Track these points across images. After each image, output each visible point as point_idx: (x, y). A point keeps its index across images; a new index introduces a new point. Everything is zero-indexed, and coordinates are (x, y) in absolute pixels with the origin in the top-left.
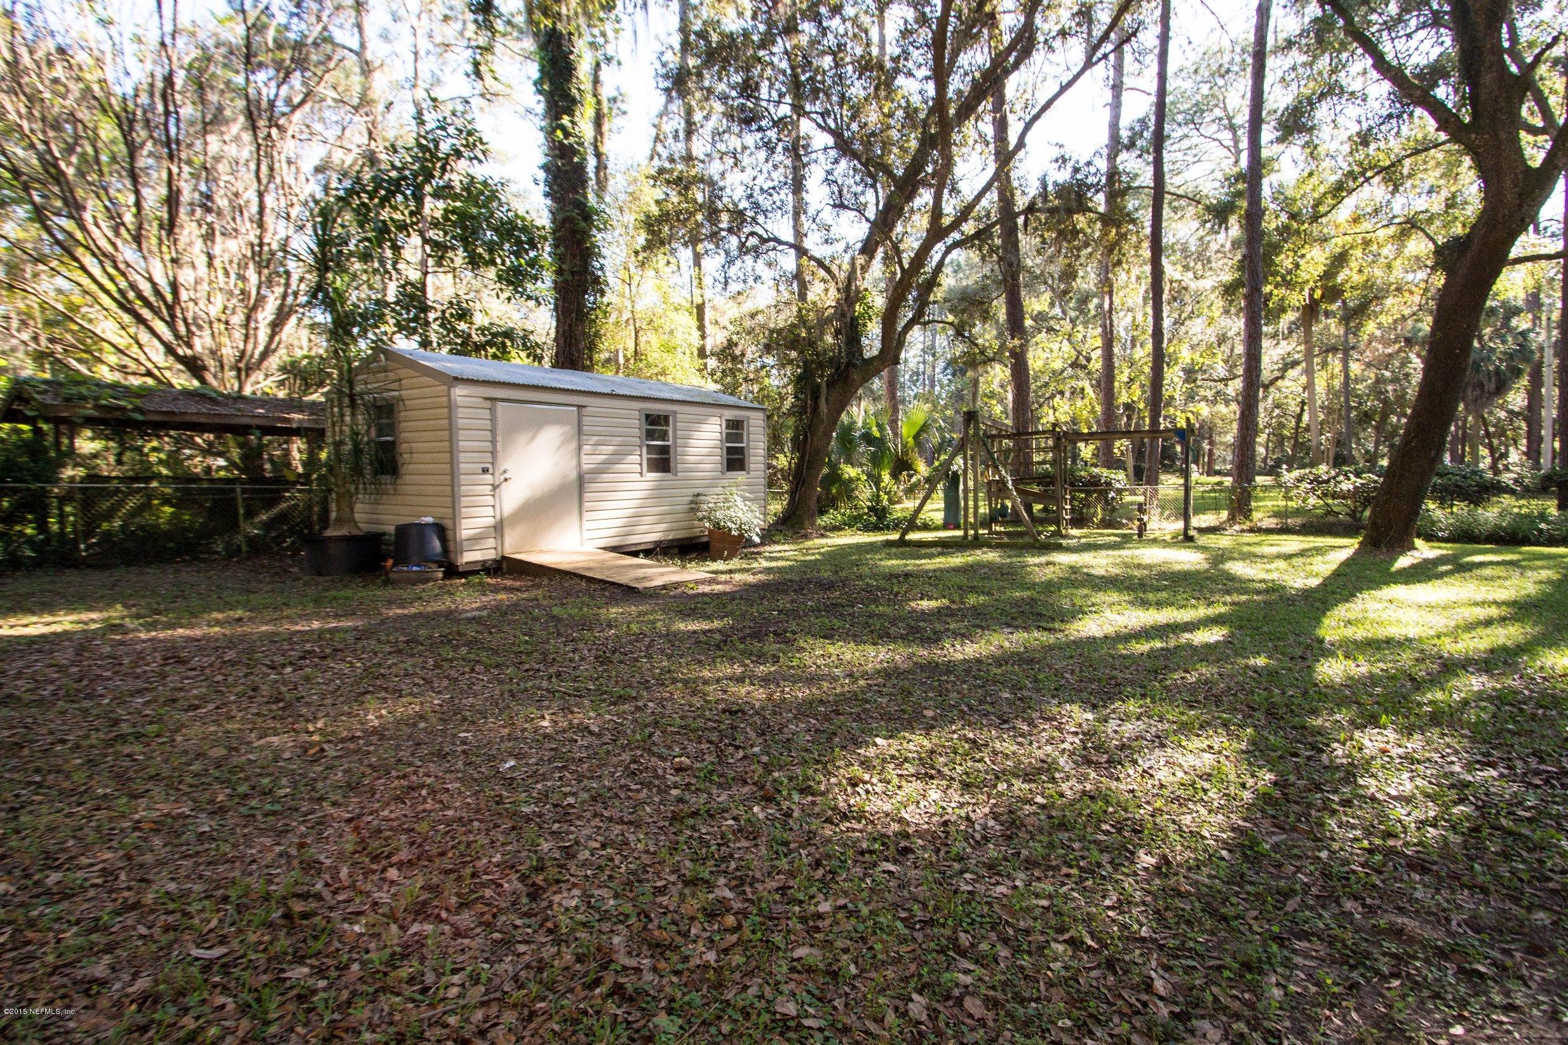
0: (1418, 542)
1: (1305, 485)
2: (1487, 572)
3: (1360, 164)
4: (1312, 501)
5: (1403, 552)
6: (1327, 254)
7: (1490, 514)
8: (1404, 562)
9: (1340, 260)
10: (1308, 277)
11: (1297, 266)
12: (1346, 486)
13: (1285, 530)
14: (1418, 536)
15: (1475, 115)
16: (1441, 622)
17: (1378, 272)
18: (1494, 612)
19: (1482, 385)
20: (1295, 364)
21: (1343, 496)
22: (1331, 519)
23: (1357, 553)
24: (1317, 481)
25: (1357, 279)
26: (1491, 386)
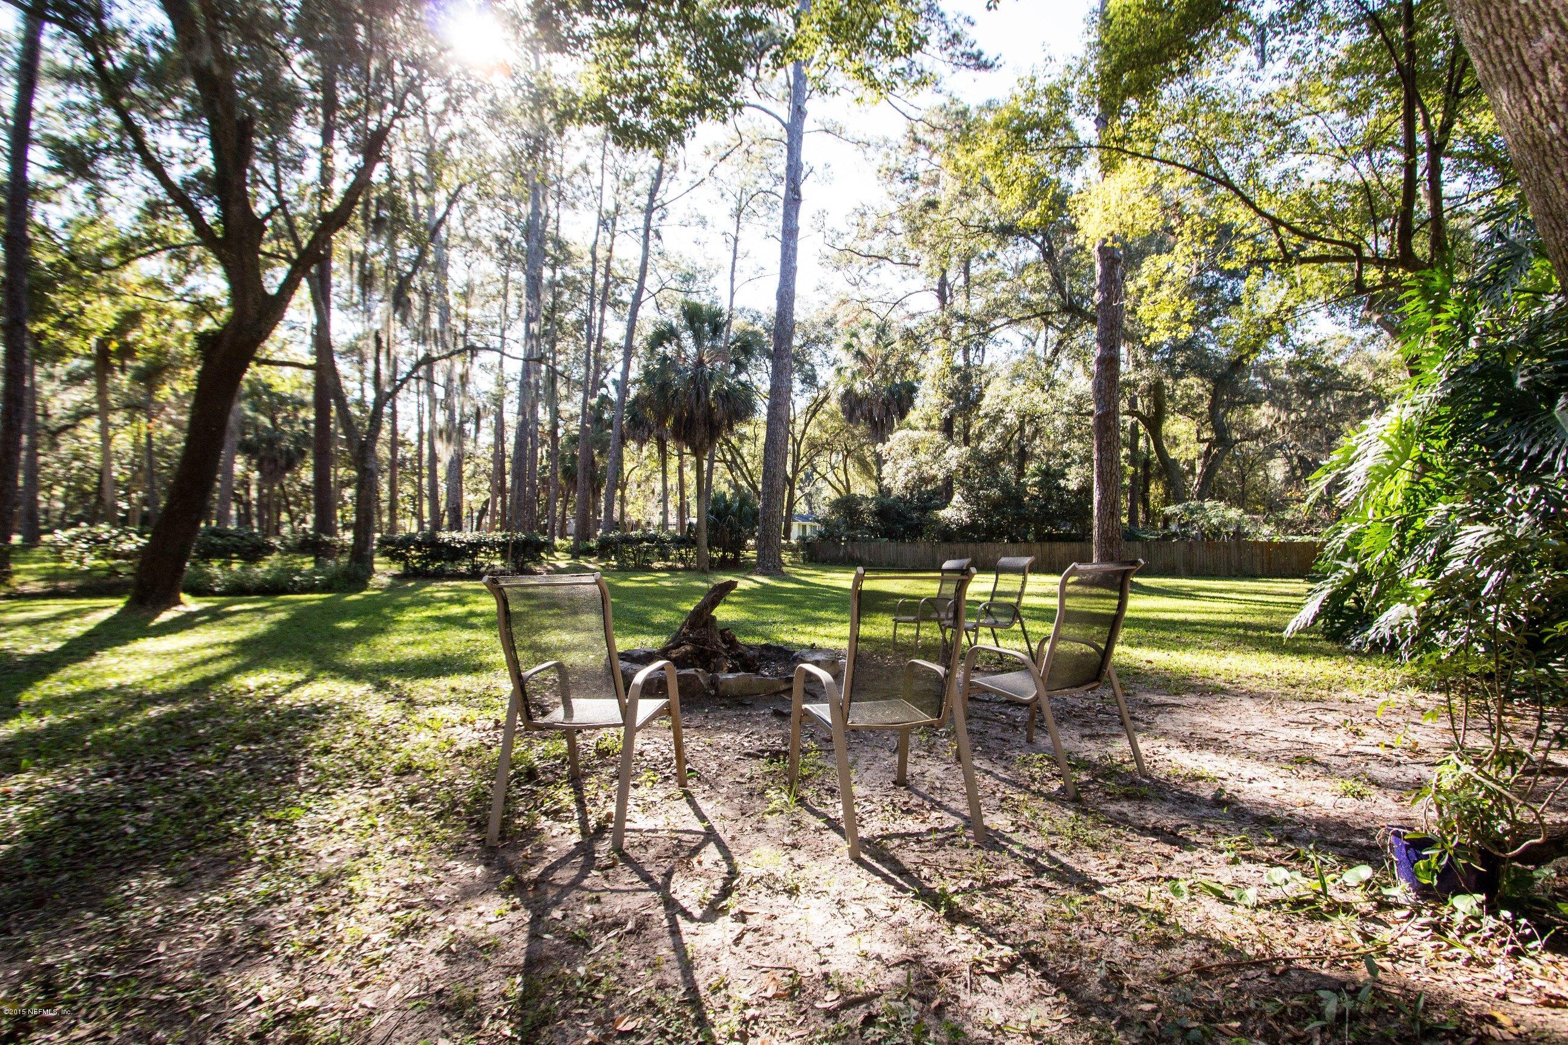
0: (184, 597)
1: (82, 545)
2: (237, 618)
3: (151, 233)
4: (90, 561)
5: (167, 607)
6: (118, 308)
7: (263, 569)
8: (166, 616)
9: (132, 319)
10: (93, 326)
11: (81, 312)
12: (128, 546)
13: (56, 594)
14: (185, 591)
15: (226, 232)
16: (171, 664)
17: (171, 340)
18: (221, 650)
19: (275, 461)
20: (88, 414)
21: (126, 555)
22: (113, 580)
23: (122, 611)
24: (96, 540)
25: (150, 342)
26: (282, 462)
